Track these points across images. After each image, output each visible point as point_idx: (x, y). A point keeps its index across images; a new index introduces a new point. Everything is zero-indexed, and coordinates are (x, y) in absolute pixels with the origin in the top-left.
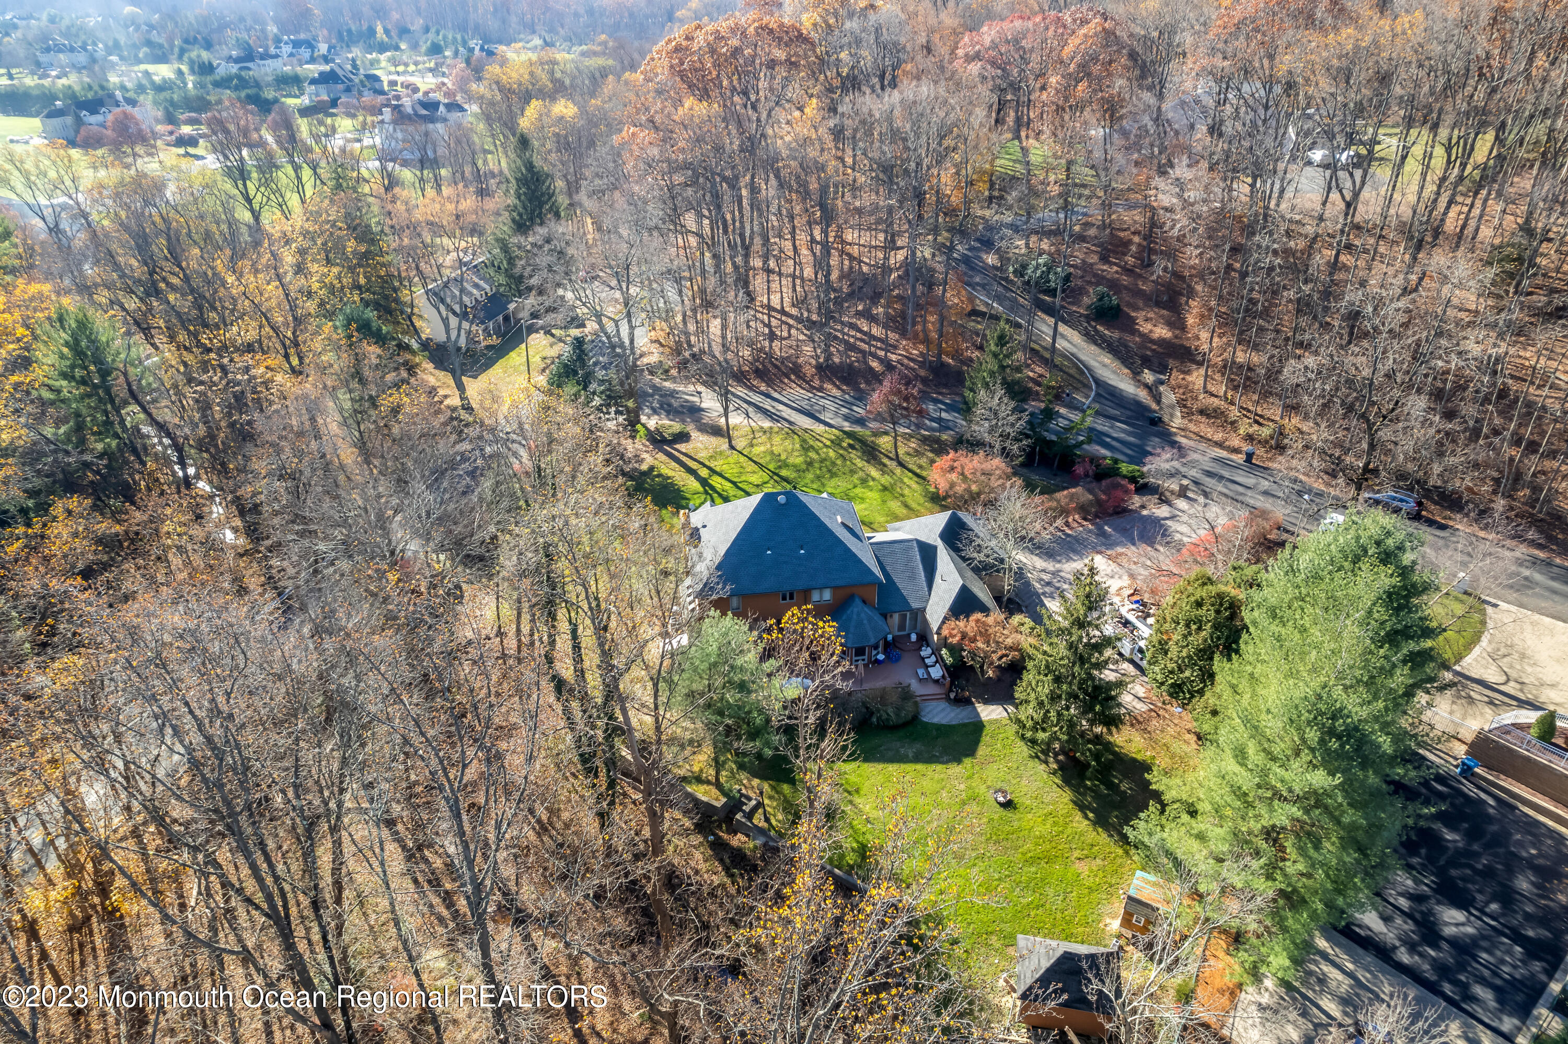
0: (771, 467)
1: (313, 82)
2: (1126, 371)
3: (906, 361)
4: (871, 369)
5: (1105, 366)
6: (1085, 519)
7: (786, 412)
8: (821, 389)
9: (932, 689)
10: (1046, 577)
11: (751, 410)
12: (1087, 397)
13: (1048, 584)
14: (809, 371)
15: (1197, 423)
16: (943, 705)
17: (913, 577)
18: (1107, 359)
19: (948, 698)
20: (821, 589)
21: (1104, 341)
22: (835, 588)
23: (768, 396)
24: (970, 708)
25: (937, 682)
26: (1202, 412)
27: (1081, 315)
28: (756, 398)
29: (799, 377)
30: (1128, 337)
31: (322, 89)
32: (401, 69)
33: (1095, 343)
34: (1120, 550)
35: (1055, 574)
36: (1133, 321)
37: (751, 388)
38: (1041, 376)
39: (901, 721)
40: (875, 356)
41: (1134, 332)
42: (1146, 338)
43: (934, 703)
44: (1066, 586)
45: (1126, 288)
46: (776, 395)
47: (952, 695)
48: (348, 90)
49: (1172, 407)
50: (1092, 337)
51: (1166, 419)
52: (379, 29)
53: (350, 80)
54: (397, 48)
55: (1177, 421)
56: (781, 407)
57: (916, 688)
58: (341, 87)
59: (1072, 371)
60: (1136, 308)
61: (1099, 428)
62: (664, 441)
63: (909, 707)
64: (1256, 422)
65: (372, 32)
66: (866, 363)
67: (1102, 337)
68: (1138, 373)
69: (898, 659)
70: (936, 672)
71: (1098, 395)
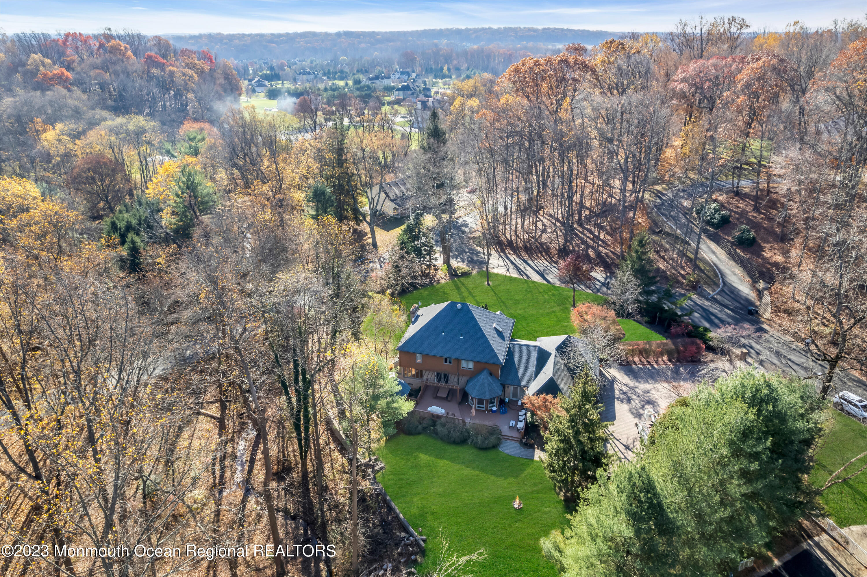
0: (502, 298)
1: (398, 89)
2: (749, 279)
3: (610, 254)
4: (588, 255)
5: (735, 274)
6: (670, 361)
7: (530, 272)
8: (556, 263)
9: (515, 434)
10: (625, 389)
11: (512, 267)
12: (714, 291)
13: (624, 393)
14: (553, 251)
15: (780, 318)
16: (517, 444)
17: (528, 368)
18: (738, 270)
19: (521, 442)
20: (468, 360)
21: (740, 259)
22: (475, 362)
23: (526, 262)
24: (531, 450)
25: (518, 430)
26: (786, 311)
27: (729, 241)
28: (518, 262)
29: (547, 254)
30: (754, 258)
31: (401, 93)
32: (446, 87)
33: (734, 260)
34: (682, 383)
35: (631, 388)
36: (762, 249)
37: (519, 257)
38: (688, 274)
39: (484, 446)
40: (593, 248)
41: (759, 255)
42: (767, 261)
43: (511, 442)
44: (634, 397)
45: (764, 228)
46: (530, 262)
47: (524, 441)
48: (413, 94)
49: (766, 305)
50: (732, 256)
51: (761, 312)
52: (445, 68)
53: (415, 89)
54: (451, 77)
55: (767, 314)
56: (528, 268)
57: (505, 430)
58: (410, 92)
59: (711, 274)
60: (768, 242)
61: (712, 310)
62: (456, 275)
63: (493, 439)
64: (823, 324)
65: (442, 69)
66: (587, 252)
67: (739, 256)
68: (757, 282)
69: (504, 412)
70: (521, 425)
71: (722, 290)
